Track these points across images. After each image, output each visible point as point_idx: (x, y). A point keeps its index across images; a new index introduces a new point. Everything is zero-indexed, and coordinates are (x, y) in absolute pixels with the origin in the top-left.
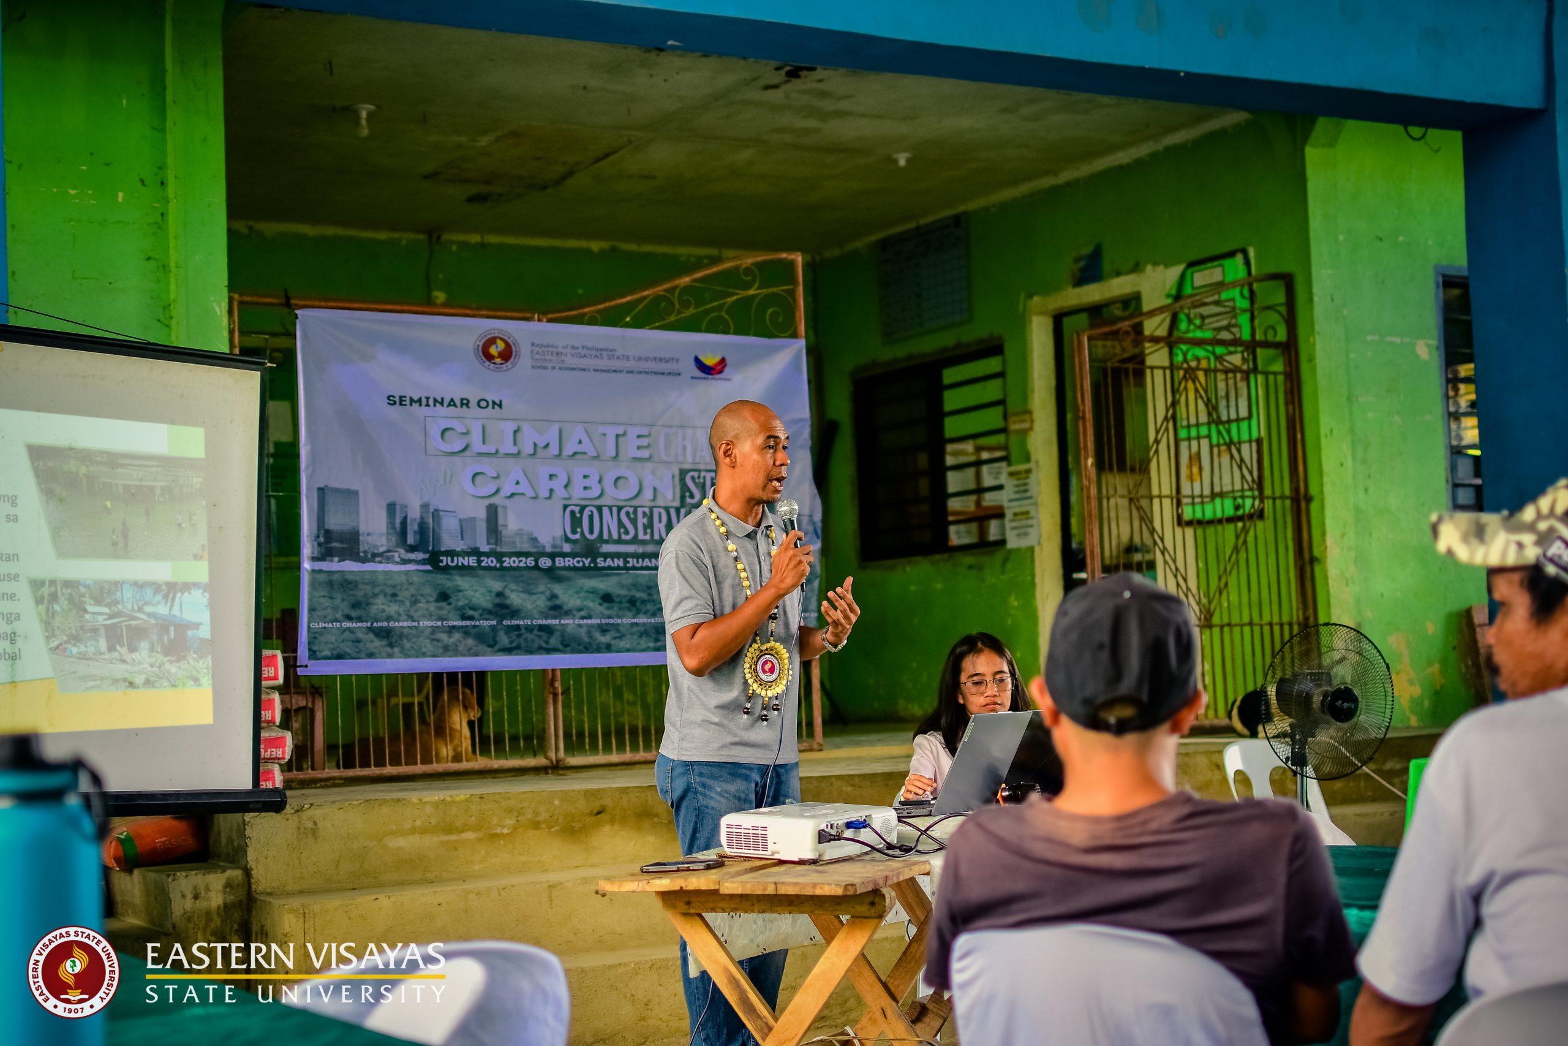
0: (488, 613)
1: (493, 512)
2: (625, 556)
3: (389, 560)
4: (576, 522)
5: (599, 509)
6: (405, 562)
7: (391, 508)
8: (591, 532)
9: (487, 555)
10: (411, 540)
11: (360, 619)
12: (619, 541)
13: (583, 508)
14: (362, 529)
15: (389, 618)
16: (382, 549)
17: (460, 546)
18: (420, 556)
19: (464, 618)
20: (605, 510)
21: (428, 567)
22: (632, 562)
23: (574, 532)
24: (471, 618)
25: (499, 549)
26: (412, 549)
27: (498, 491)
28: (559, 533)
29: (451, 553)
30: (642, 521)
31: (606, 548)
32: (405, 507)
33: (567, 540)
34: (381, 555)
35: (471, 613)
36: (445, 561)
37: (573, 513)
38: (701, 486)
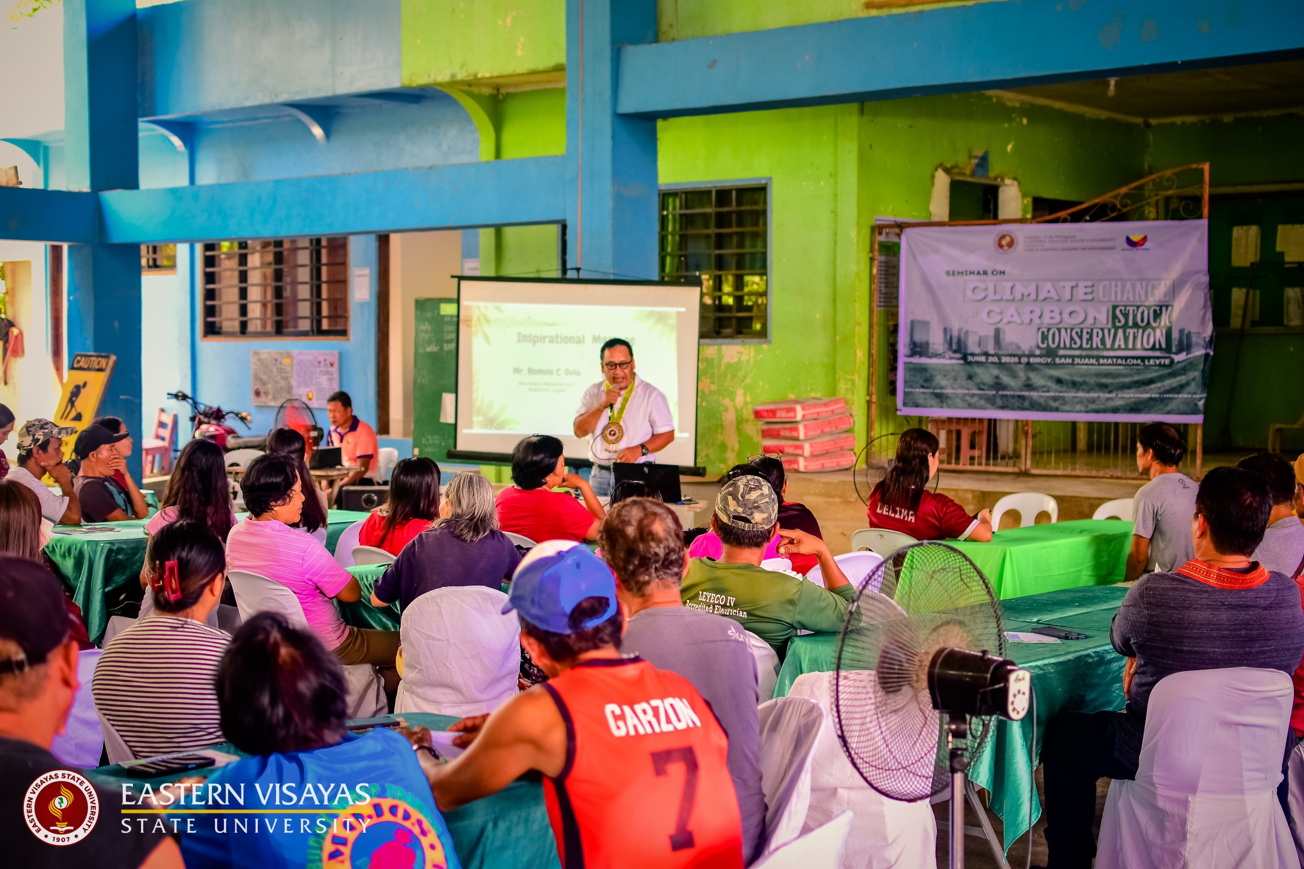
0: (991, 387)
1: (997, 332)
2: (1073, 357)
3: (944, 357)
4: (1044, 338)
5: (1059, 330)
6: (951, 358)
7: (945, 330)
8: (1053, 343)
9: (992, 355)
10: (954, 347)
11: (928, 388)
12: (1071, 348)
13: (1049, 330)
14: (931, 341)
15: (942, 388)
16: (940, 352)
17: (977, 351)
18: (959, 355)
19: (980, 389)
20: (1063, 331)
21: (962, 362)
22: (1077, 361)
23: (1043, 343)
24: (982, 389)
25: (1000, 352)
26: (955, 352)
27: (1001, 320)
28: (1034, 344)
29: (973, 355)
30: (1085, 336)
31: (1061, 352)
32: (951, 330)
33: (1039, 347)
34: (939, 355)
35: (982, 387)
36: (970, 358)
37: (1043, 332)
38: (1126, 316)
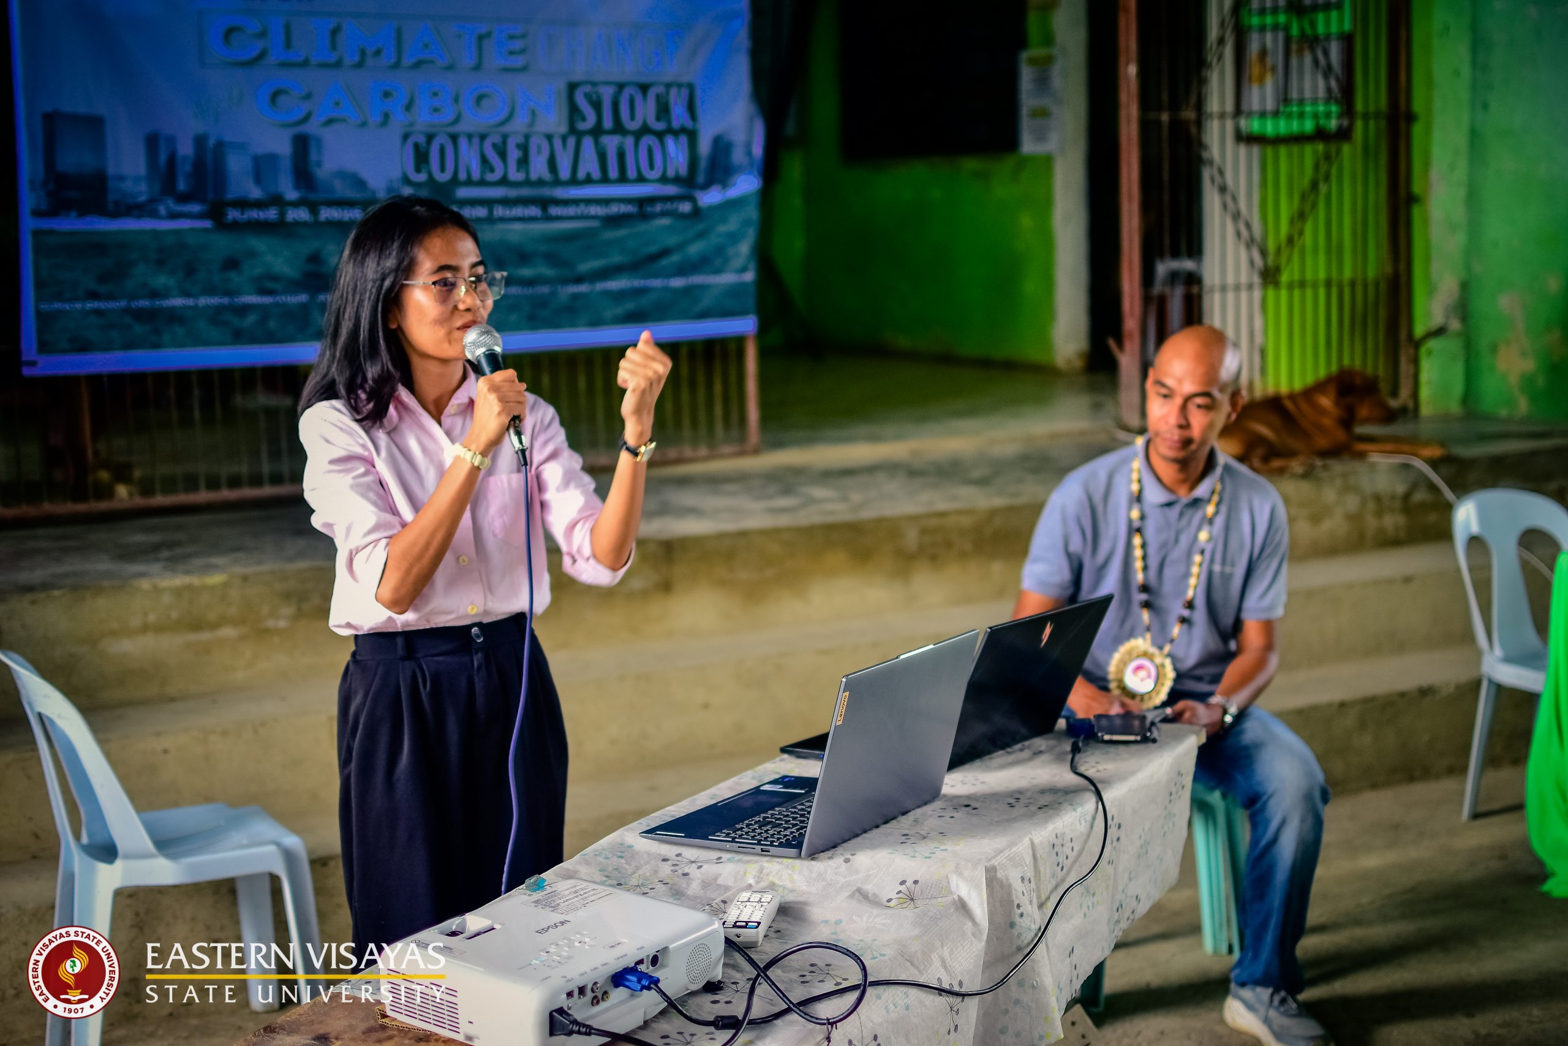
0: (295, 286)
1: (302, 144)
2: (489, 203)
3: (154, 214)
4: (421, 158)
5: (454, 138)
6: (173, 216)
7: (152, 142)
8: (443, 170)
9: (295, 204)
10: (182, 185)
11: (110, 297)
12: (482, 183)
13: (430, 138)
14: (111, 170)
15: (154, 294)
16: (142, 198)
17: (256, 193)
18: (196, 208)
19: (263, 292)
20: (463, 142)
21: (208, 224)
22: (499, 211)
23: (418, 170)
24: (270, 292)
25: (312, 196)
26: (184, 198)
27: (309, 115)
28: (396, 174)
29: (243, 204)
30: (514, 154)
31: (462, 193)
32: (171, 141)
33: (407, 181)
34: (138, 207)
35: (270, 285)
36: (233, 214)
37: (416, 146)
38: (597, 106)
